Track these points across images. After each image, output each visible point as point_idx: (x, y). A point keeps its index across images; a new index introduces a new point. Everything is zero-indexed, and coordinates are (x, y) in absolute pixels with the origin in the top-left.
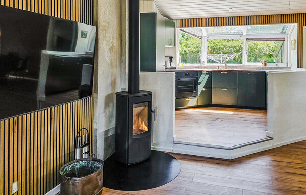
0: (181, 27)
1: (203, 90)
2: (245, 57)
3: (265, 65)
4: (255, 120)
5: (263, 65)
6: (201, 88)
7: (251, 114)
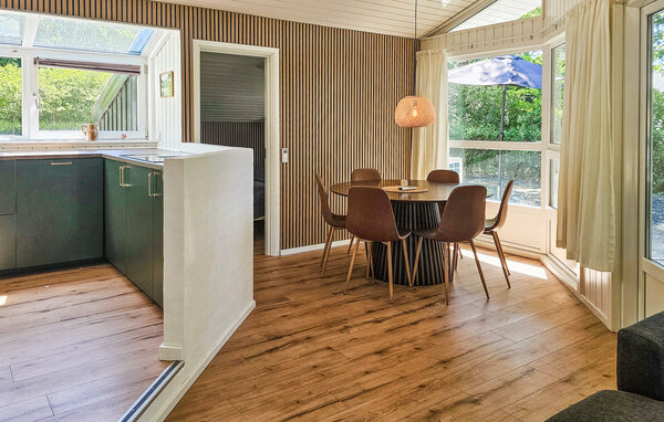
2: (31, 114)
3: (93, 137)
4: (94, 307)
5: (87, 137)
7: (68, 288)
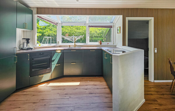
0: (38, 14)
1: (56, 66)
2: (88, 38)
3: (101, 44)
5: (99, 44)
6: (54, 65)
